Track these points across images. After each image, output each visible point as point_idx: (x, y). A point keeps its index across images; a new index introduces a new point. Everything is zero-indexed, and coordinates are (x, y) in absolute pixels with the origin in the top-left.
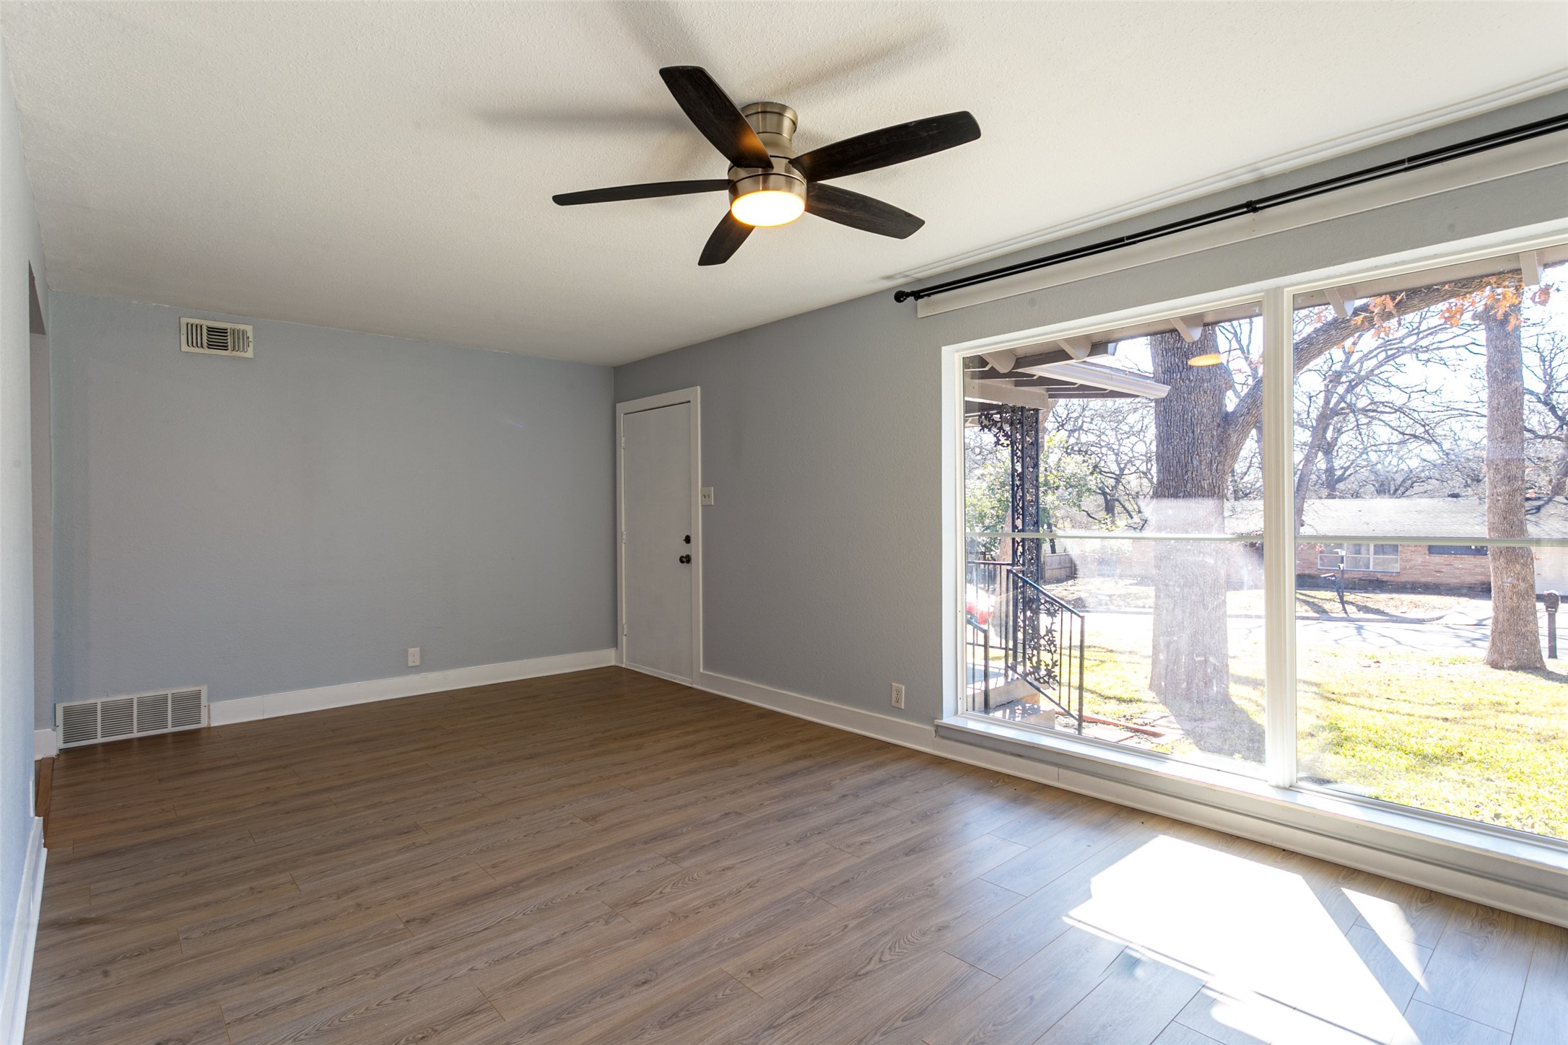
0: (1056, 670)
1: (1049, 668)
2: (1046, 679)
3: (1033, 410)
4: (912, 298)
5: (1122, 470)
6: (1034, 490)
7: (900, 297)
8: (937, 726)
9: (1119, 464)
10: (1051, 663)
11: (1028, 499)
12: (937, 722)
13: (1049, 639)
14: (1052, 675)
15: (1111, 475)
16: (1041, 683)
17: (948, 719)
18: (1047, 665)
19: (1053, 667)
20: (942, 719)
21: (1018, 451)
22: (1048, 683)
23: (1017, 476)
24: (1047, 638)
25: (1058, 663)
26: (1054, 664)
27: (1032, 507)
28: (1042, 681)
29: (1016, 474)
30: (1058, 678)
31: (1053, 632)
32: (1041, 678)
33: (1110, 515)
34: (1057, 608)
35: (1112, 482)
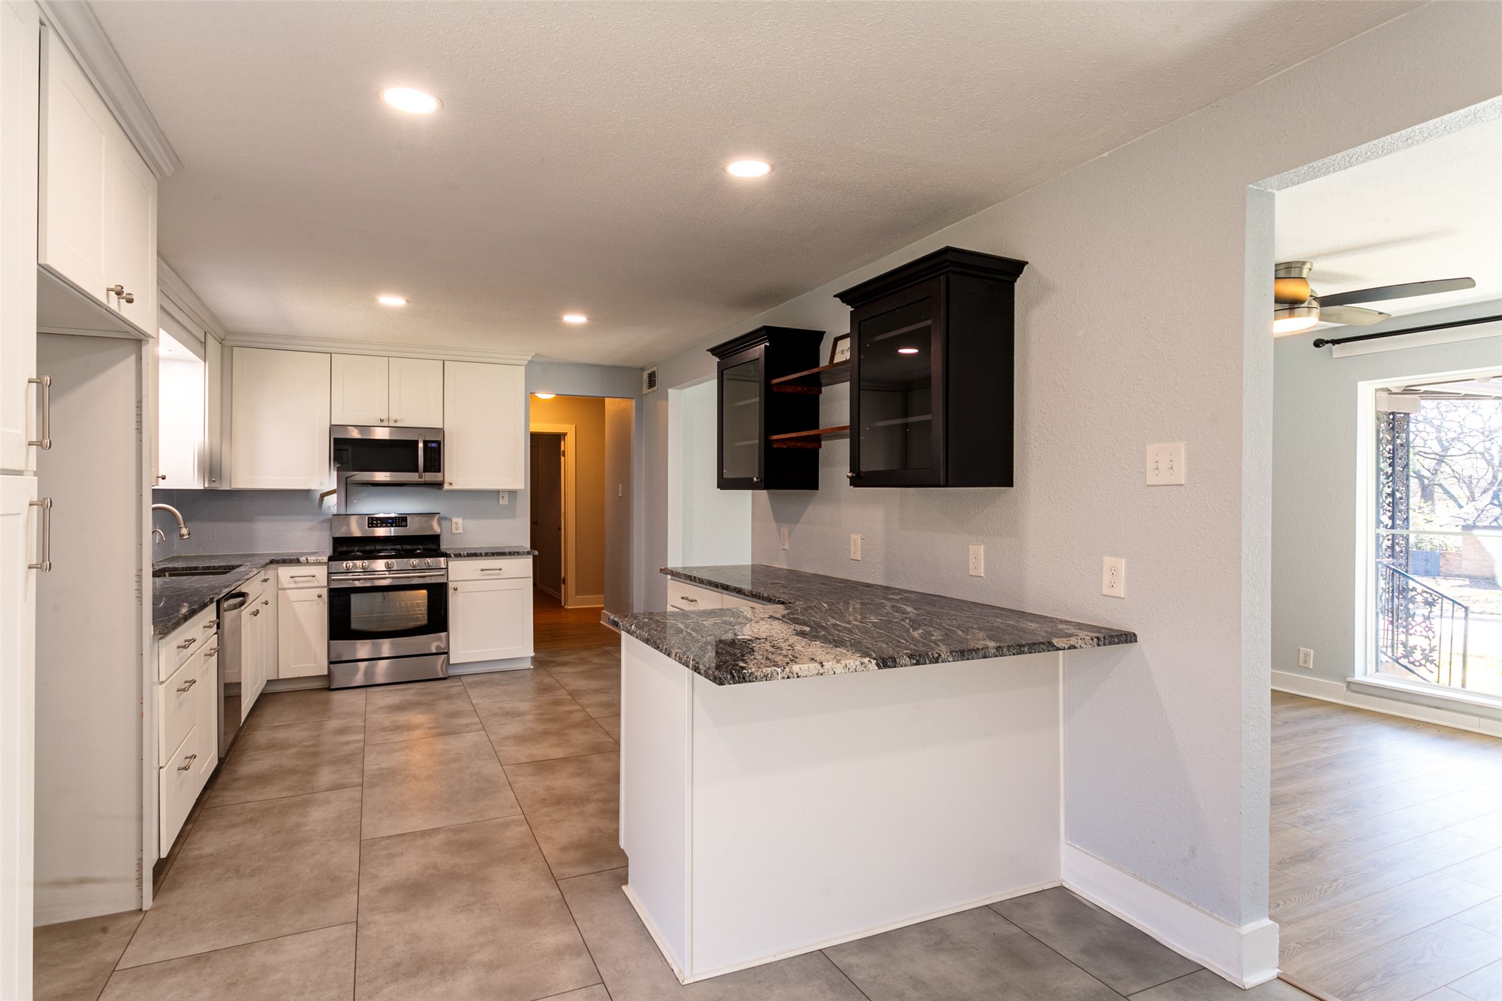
0: (1435, 655)
1: (1427, 652)
2: (1423, 662)
3: (1405, 414)
4: (1330, 344)
5: (1446, 449)
6: (1404, 489)
7: (1318, 343)
8: (1349, 682)
9: (1440, 441)
10: (1428, 648)
11: (1397, 497)
12: (1349, 679)
13: (1427, 627)
14: (1430, 659)
15: (1433, 456)
16: (1416, 666)
17: (1359, 677)
18: (1424, 650)
19: (1431, 652)
20: (1354, 677)
21: (1384, 451)
22: (1425, 666)
23: (1383, 475)
24: (1424, 625)
25: (1437, 648)
26: (1432, 650)
27: (1402, 504)
28: (1417, 664)
29: (1382, 473)
30: (1437, 662)
31: (1431, 620)
32: (1416, 661)
33: (1430, 502)
34: (1436, 598)
35: (1431, 464)
